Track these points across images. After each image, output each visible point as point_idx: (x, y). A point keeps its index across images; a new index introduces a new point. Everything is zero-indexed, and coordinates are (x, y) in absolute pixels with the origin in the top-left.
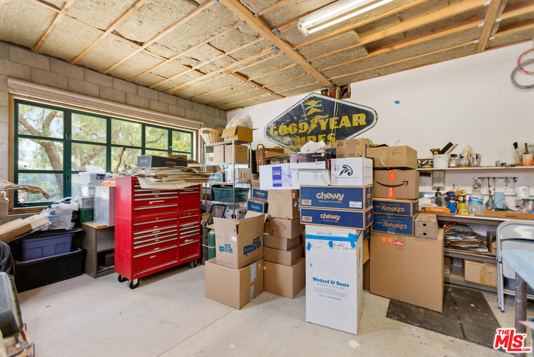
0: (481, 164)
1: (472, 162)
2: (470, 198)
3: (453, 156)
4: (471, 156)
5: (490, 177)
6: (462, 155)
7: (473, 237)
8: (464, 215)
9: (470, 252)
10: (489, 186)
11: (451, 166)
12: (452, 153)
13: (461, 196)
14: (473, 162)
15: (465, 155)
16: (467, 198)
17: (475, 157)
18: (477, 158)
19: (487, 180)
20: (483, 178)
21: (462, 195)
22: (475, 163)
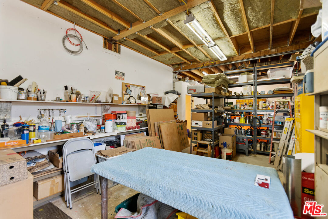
0: (46, 99)
1: (39, 97)
2: (39, 127)
3: (20, 89)
4: (39, 91)
5: (50, 109)
6: (29, 90)
7: (44, 159)
8: (37, 143)
9: (42, 173)
10: (50, 116)
11: (20, 98)
12: (20, 87)
13: (32, 126)
14: (41, 96)
15: (32, 90)
16: (37, 128)
17: (42, 93)
18: (44, 94)
19: (48, 111)
20: (45, 110)
21: (33, 124)
22: (43, 97)
